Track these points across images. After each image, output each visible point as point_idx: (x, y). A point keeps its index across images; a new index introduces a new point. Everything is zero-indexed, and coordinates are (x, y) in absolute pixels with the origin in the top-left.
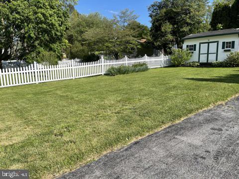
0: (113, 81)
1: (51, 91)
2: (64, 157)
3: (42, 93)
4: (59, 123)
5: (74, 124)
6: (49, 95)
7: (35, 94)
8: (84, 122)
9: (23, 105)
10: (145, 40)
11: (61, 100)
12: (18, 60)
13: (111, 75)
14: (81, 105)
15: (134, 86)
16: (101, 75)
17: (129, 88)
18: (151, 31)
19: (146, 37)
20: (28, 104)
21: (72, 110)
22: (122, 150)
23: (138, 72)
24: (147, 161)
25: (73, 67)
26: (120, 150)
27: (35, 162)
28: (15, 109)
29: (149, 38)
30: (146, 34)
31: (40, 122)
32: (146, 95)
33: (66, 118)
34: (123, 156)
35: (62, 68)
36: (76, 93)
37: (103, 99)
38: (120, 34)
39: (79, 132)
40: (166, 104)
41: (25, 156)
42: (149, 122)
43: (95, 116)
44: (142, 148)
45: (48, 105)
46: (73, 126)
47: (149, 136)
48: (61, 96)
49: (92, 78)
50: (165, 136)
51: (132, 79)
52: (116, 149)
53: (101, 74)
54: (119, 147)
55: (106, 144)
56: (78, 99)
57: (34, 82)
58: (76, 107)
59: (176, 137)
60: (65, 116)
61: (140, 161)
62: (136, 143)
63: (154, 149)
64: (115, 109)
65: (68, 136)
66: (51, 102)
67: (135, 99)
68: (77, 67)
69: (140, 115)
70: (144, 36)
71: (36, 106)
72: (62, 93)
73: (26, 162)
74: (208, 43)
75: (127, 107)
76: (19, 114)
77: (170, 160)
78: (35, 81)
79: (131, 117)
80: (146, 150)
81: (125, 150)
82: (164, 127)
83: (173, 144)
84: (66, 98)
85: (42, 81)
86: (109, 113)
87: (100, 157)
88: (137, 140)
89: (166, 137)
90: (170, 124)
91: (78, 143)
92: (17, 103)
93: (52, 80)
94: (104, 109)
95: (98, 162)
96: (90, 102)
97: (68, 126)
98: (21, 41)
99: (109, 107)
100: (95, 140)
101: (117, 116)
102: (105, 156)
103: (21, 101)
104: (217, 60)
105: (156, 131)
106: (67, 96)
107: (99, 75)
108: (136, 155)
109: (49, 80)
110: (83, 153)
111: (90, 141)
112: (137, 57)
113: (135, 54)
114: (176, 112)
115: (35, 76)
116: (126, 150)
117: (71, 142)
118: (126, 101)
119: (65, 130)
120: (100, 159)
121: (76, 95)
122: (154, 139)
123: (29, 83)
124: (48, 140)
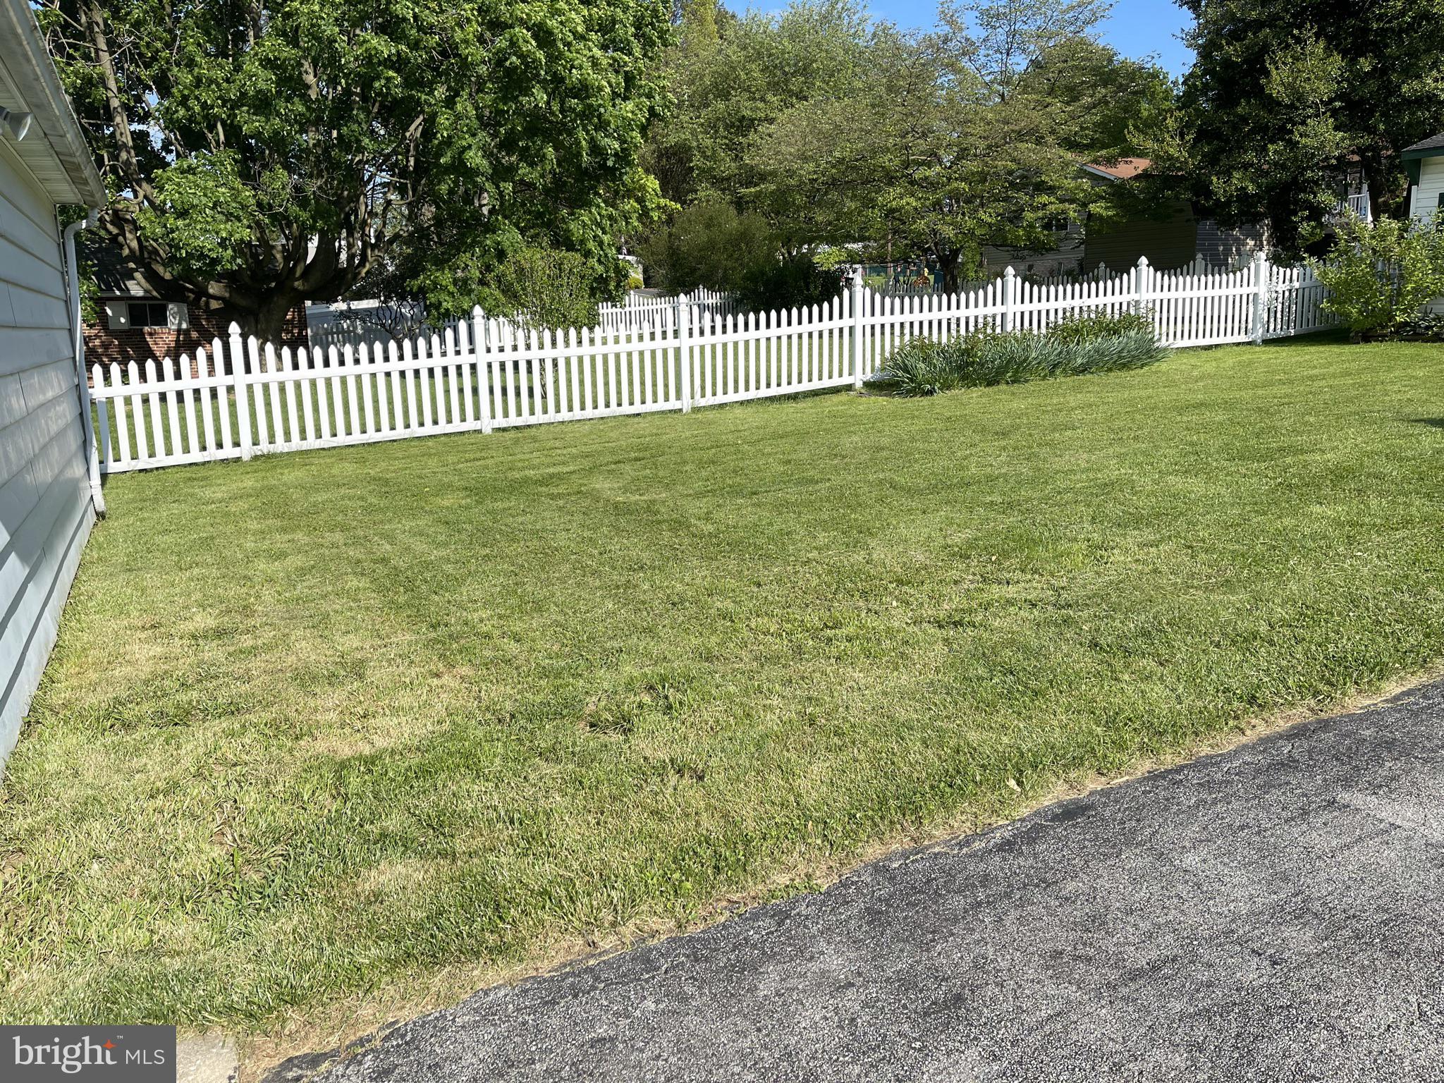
0: (919, 424)
1: (560, 477)
2: (641, 851)
3: (515, 487)
4: (610, 659)
5: (695, 668)
6: (553, 497)
7: (480, 491)
8: (748, 664)
9: (420, 546)
10: (1142, 164)
11: (618, 530)
12: (388, 298)
13: (912, 393)
14: (732, 565)
15: (1059, 463)
16: (849, 388)
17: (1025, 470)
18: (1187, 100)
19: (1150, 144)
20: (446, 545)
21: (679, 587)
22: (977, 845)
23: (1083, 369)
24: (1145, 926)
25: (685, 342)
26: (967, 842)
27: (492, 858)
28: (381, 570)
29: (1174, 148)
30: (1151, 126)
31: (512, 648)
32: (1138, 521)
33: (649, 631)
34: (985, 880)
35: (623, 347)
36: (699, 495)
37: (858, 535)
38: (979, 129)
39: (722, 718)
40: (1280, 579)
41: (439, 824)
42: (1157, 691)
43: (814, 633)
44: (1112, 848)
45: (547, 557)
46: (690, 680)
47: (1153, 777)
48: (616, 506)
49: (790, 407)
50: (1267, 787)
51: (1046, 420)
52: (940, 833)
53: (846, 380)
54: (962, 823)
55: (883, 802)
56: (710, 528)
57: (471, 424)
58: (702, 575)
59: (1344, 797)
60: (645, 619)
61: (1097, 921)
62: (1070, 813)
63: (1191, 860)
64: (936, 598)
65: (662, 737)
66: (562, 539)
67: (1063, 546)
68: (708, 339)
69: (1094, 645)
70: (1135, 139)
71: (487, 558)
72: (625, 490)
73: (443, 854)
75: (1011, 592)
76: (402, 599)
77: (1300, 938)
78: (477, 418)
79: (1038, 653)
80: (1134, 859)
81: (1000, 848)
82: (1259, 728)
83: (1321, 840)
84: (648, 518)
85: (513, 420)
86: (899, 618)
87: (846, 872)
88: (1073, 795)
89: (1273, 796)
90: (1301, 713)
91: (720, 778)
92: (390, 538)
93: (565, 415)
94: (864, 594)
95: (837, 897)
96: (784, 547)
97: (663, 679)
98: (402, 190)
99: (900, 582)
100: (819, 769)
101: (946, 640)
102: (878, 868)
103: (409, 525)
105: (1205, 750)
106: (648, 510)
107: (836, 390)
108: (1071, 886)
109: (552, 416)
110: (747, 841)
111: (787, 772)
112: (1080, 273)
113: (1070, 257)
114: (1349, 641)
115: (475, 391)
116: (1006, 846)
117: (680, 772)
118: (1005, 555)
119: (647, 699)
120: (844, 885)
121: (703, 504)
122: (1188, 799)
123: (443, 428)
124: (553, 749)
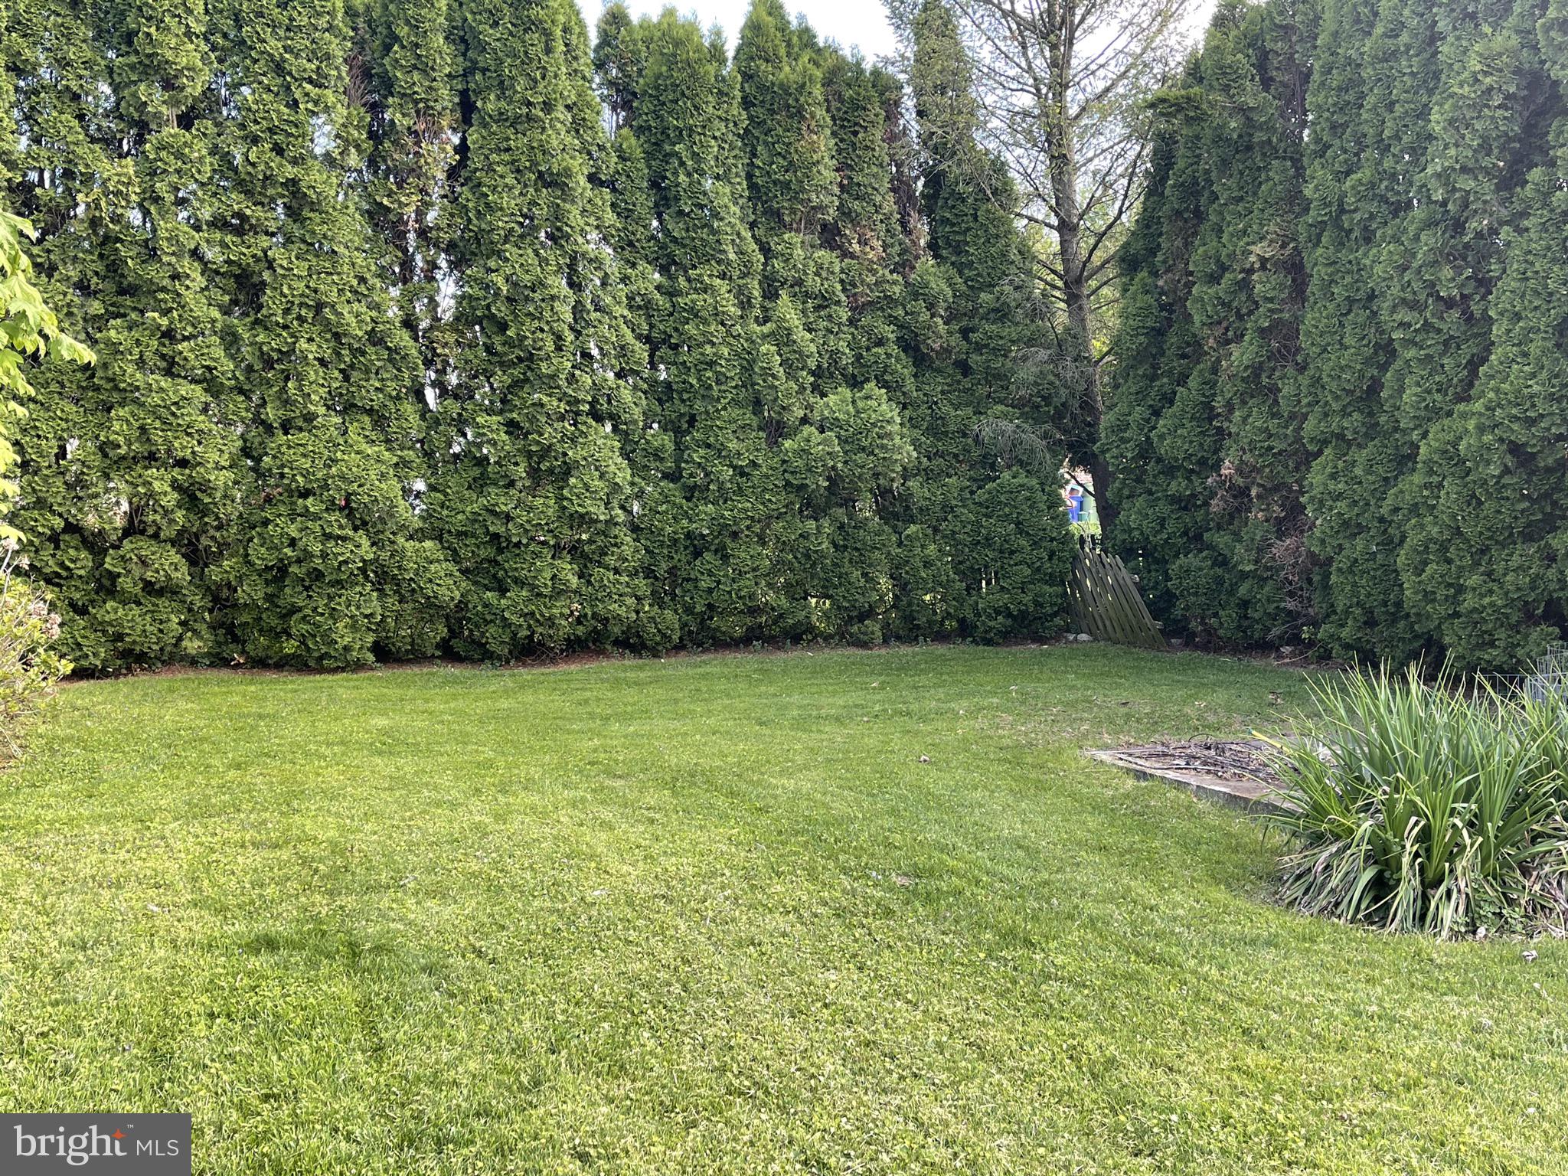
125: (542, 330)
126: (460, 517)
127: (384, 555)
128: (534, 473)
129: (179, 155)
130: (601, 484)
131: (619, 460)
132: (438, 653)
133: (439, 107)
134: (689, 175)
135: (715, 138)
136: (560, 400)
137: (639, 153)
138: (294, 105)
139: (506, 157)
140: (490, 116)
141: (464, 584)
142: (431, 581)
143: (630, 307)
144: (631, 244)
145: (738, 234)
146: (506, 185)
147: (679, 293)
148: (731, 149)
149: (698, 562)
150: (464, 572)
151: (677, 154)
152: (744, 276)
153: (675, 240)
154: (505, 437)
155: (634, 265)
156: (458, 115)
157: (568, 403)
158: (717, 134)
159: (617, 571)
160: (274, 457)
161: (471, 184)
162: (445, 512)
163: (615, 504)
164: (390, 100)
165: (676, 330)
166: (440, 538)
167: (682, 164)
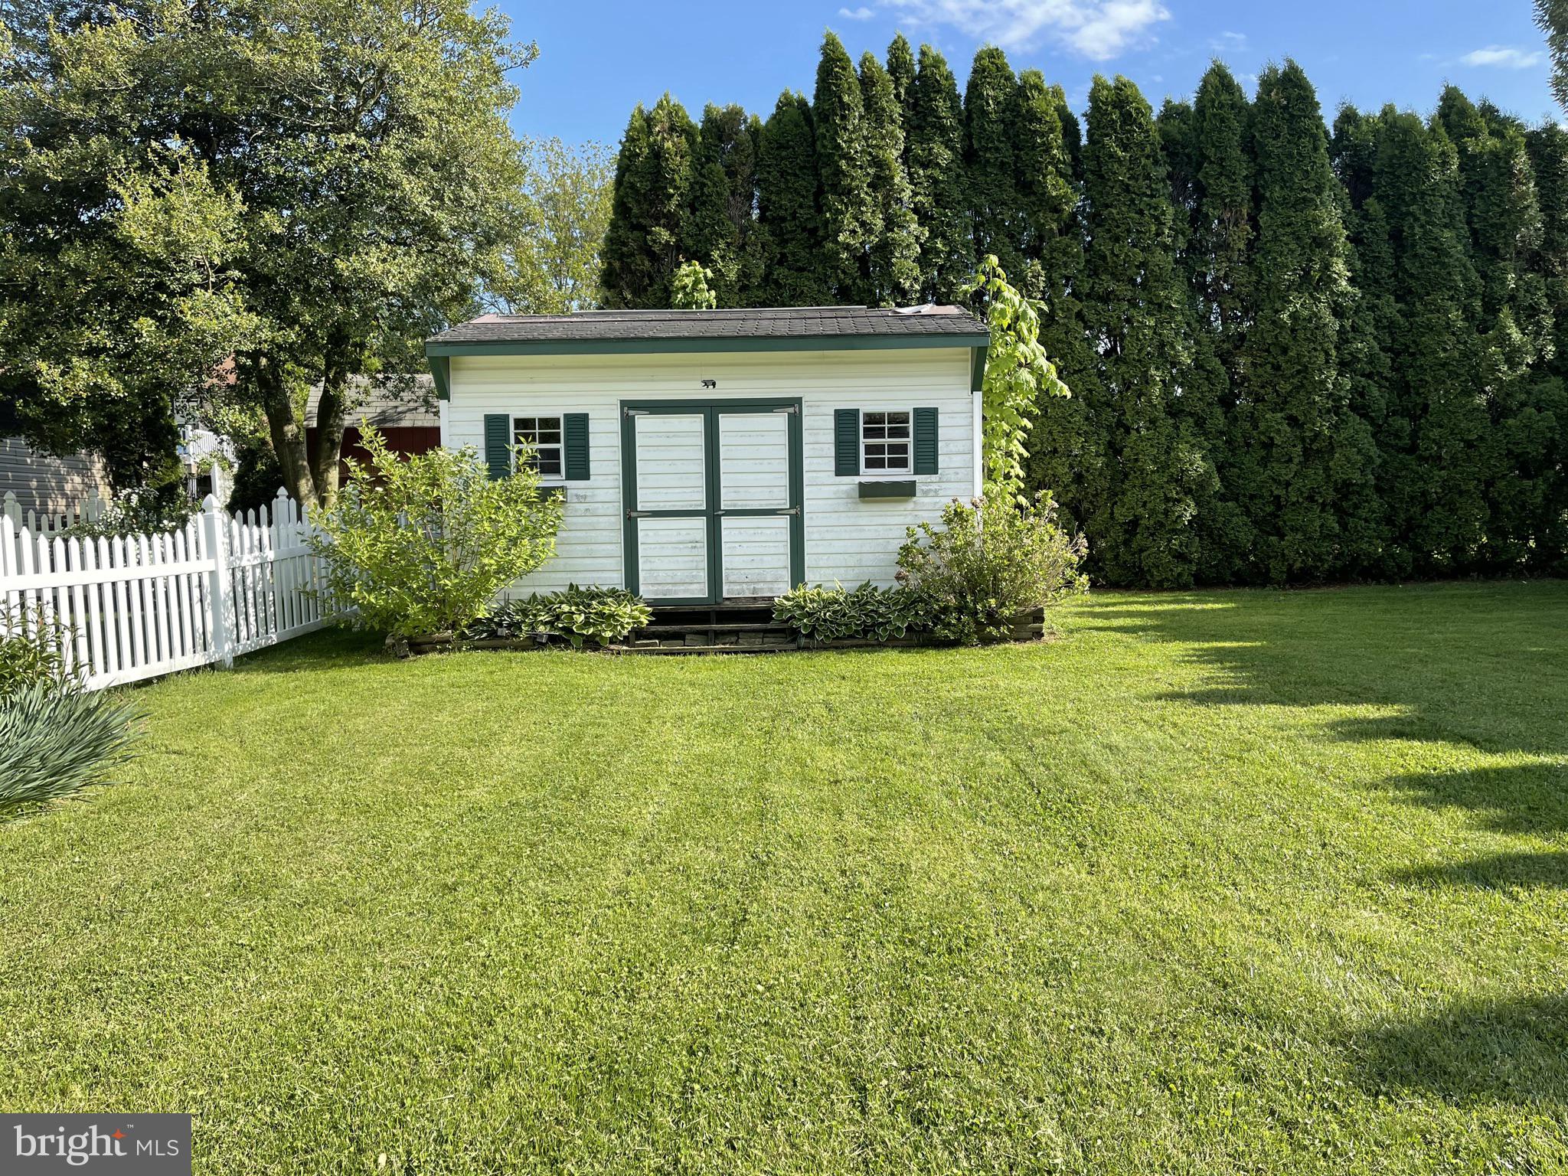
74: (711, 411)
104: (798, 575)
125: (1315, 349)
126: (1252, 484)
127: (1205, 512)
128: (1307, 452)
129: (1065, 253)
130: (1359, 457)
131: (1371, 440)
132: (1233, 579)
133: (1239, 199)
134: (1422, 226)
135: (1442, 196)
136: (1328, 398)
137: (1382, 215)
138: (1141, 212)
139: (1288, 230)
140: (1277, 202)
141: (1255, 531)
142: (1233, 529)
143: (1377, 328)
144: (1376, 281)
145: (1464, 266)
146: (1290, 250)
147: (1417, 314)
148: (1454, 202)
149: (1429, 514)
150: (1255, 522)
151: (1412, 214)
152: (1468, 297)
153: (1412, 276)
154: (1288, 429)
155: (1378, 297)
156: (1252, 204)
157: (1333, 401)
158: (1444, 193)
159: (1366, 520)
160: (1132, 448)
161: (1262, 252)
162: (1241, 481)
163: (1368, 471)
164: (1204, 200)
165: (1414, 342)
166: (1237, 500)
167: (1417, 219)
